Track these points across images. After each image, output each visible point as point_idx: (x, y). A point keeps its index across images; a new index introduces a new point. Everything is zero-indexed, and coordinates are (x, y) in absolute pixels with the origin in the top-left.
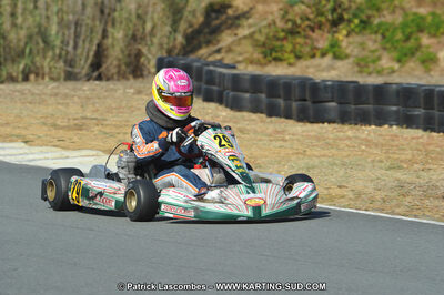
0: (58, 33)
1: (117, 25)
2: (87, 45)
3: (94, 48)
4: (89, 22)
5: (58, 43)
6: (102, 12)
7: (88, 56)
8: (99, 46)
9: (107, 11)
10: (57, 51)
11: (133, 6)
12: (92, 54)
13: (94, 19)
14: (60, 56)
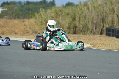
0: (91, 26)
1: (107, 24)
2: (99, 29)
3: (101, 30)
4: (99, 23)
5: (91, 28)
6: (103, 20)
7: (99, 32)
8: (102, 29)
9: (104, 20)
10: (91, 31)
11: (111, 19)
12: (100, 31)
13: (100, 23)
14: (92, 32)
